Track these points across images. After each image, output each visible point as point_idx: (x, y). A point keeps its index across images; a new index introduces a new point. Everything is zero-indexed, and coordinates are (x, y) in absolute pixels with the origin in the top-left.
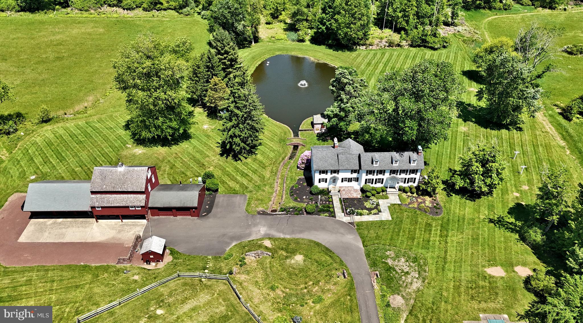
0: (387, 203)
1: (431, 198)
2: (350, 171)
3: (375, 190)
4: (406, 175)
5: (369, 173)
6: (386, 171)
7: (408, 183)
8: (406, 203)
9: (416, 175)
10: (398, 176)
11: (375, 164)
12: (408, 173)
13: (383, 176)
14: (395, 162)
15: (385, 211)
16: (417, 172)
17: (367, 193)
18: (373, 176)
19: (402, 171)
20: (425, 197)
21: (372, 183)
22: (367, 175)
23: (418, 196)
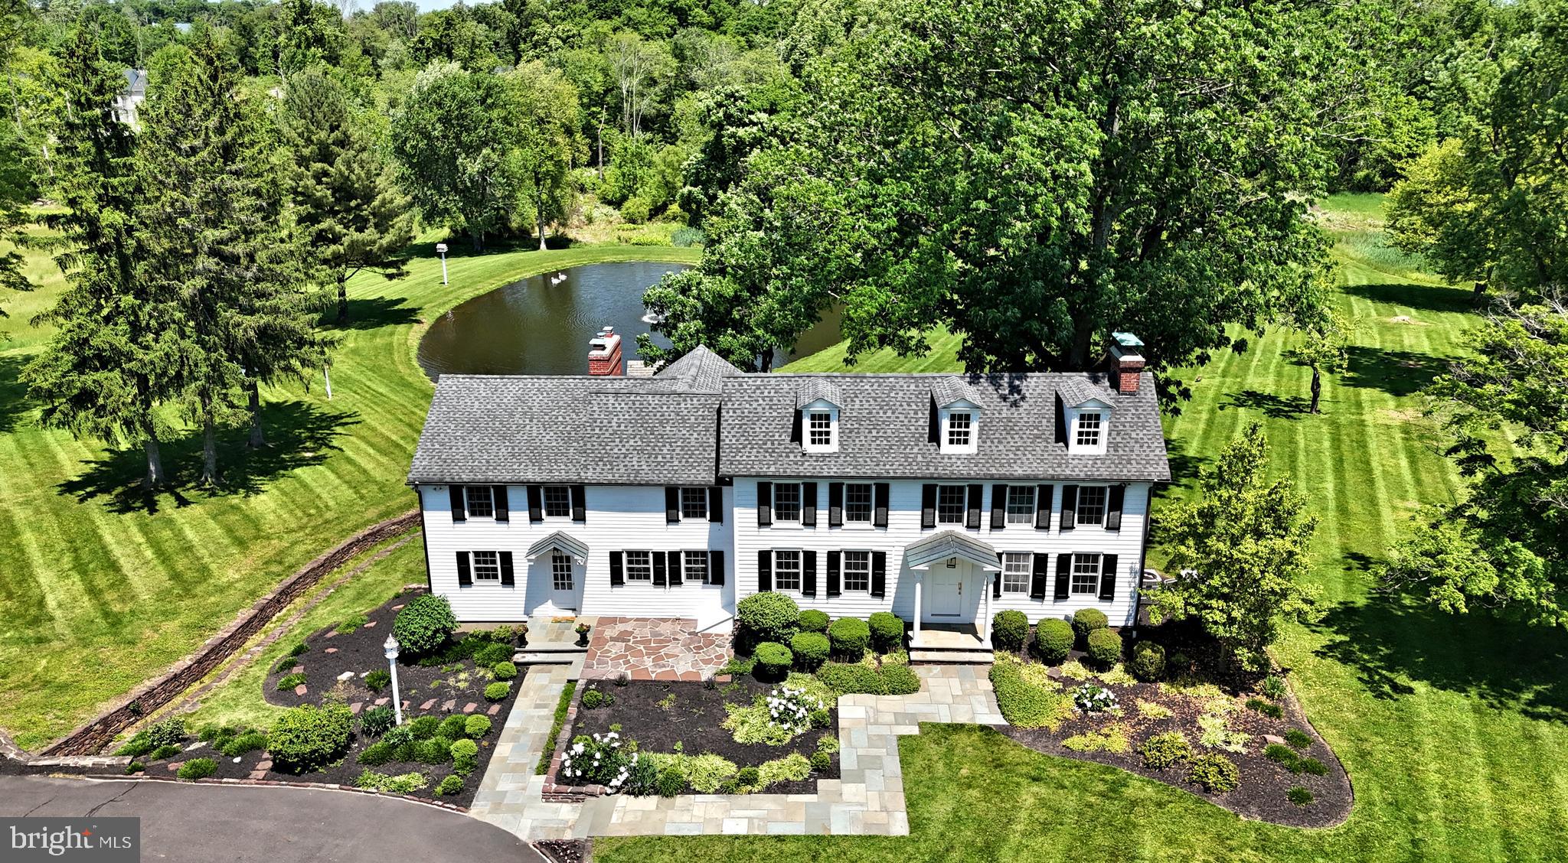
0: (900, 718)
1: (1244, 699)
2: (661, 496)
3: (823, 630)
4: (1038, 527)
5: (778, 508)
6: (895, 494)
7: (1061, 594)
8: (1044, 722)
9: (1112, 535)
10: (985, 536)
11: (813, 442)
12: (1055, 518)
13: (880, 532)
14: (952, 426)
15: (867, 772)
16: (1117, 505)
17: (764, 644)
18: (809, 531)
19: (1012, 500)
20: (1189, 691)
21: (810, 590)
22: (764, 523)
23: (1135, 682)
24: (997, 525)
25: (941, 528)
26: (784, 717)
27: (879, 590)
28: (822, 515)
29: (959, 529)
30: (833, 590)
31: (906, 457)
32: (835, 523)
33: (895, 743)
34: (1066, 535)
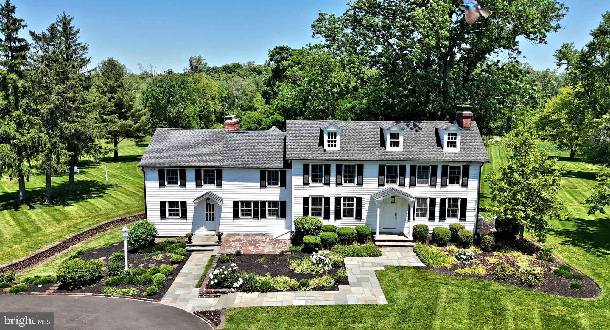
0: (375, 265)
1: (534, 256)
2: (258, 175)
3: (334, 231)
4: (431, 185)
5: (313, 176)
6: (366, 170)
7: (442, 218)
8: (444, 265)
9: (464, 189)
10: (407, 189)
11: (329, 146)
12: (439, 181)
13: (359, 188)
14: (391, 138)
15: (362, 283)
16: (466, 174)
17: (306, 236)
18: (326, 187)
19: (419, 173)
20: (508, 254)
21: (327, 216)
22: (306, 184)
23: (482, 252)
24: (412, 184)
25: (387, 186)
26: (320, 261)
27: (359, 216)
28: (333, 180)
29: (395, 186)
30: (338, 216)
31: (371, 152)
32: (338, 184)
33: (374, 273)
34: (444, 189)
